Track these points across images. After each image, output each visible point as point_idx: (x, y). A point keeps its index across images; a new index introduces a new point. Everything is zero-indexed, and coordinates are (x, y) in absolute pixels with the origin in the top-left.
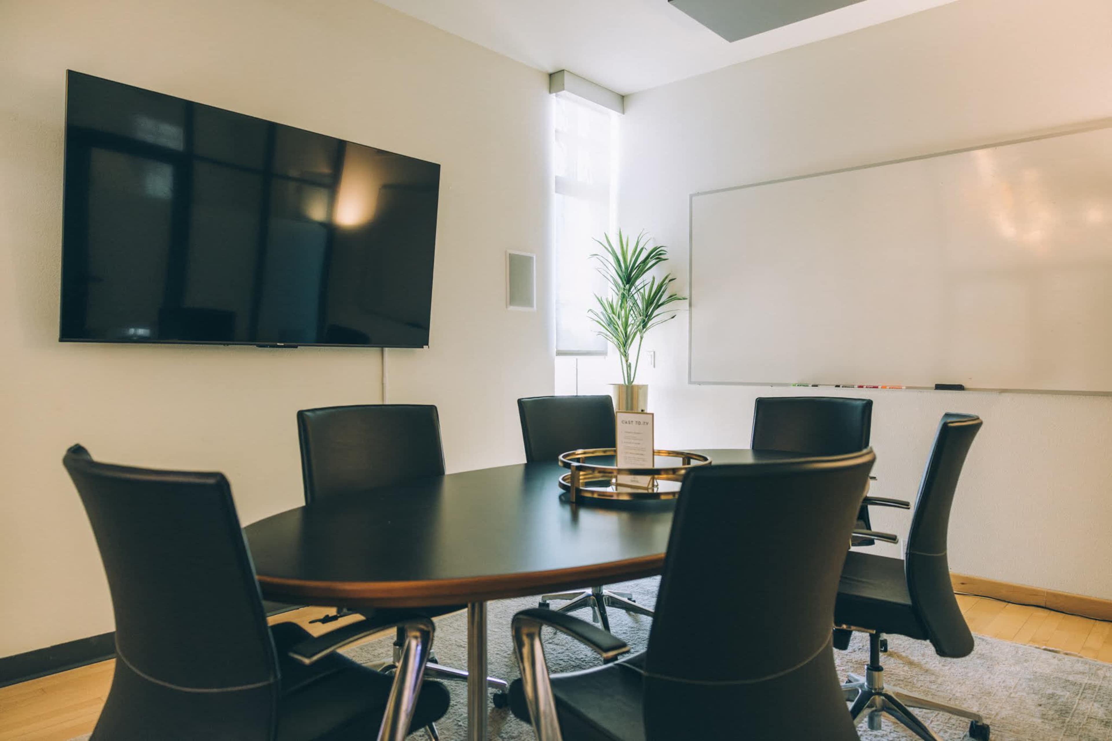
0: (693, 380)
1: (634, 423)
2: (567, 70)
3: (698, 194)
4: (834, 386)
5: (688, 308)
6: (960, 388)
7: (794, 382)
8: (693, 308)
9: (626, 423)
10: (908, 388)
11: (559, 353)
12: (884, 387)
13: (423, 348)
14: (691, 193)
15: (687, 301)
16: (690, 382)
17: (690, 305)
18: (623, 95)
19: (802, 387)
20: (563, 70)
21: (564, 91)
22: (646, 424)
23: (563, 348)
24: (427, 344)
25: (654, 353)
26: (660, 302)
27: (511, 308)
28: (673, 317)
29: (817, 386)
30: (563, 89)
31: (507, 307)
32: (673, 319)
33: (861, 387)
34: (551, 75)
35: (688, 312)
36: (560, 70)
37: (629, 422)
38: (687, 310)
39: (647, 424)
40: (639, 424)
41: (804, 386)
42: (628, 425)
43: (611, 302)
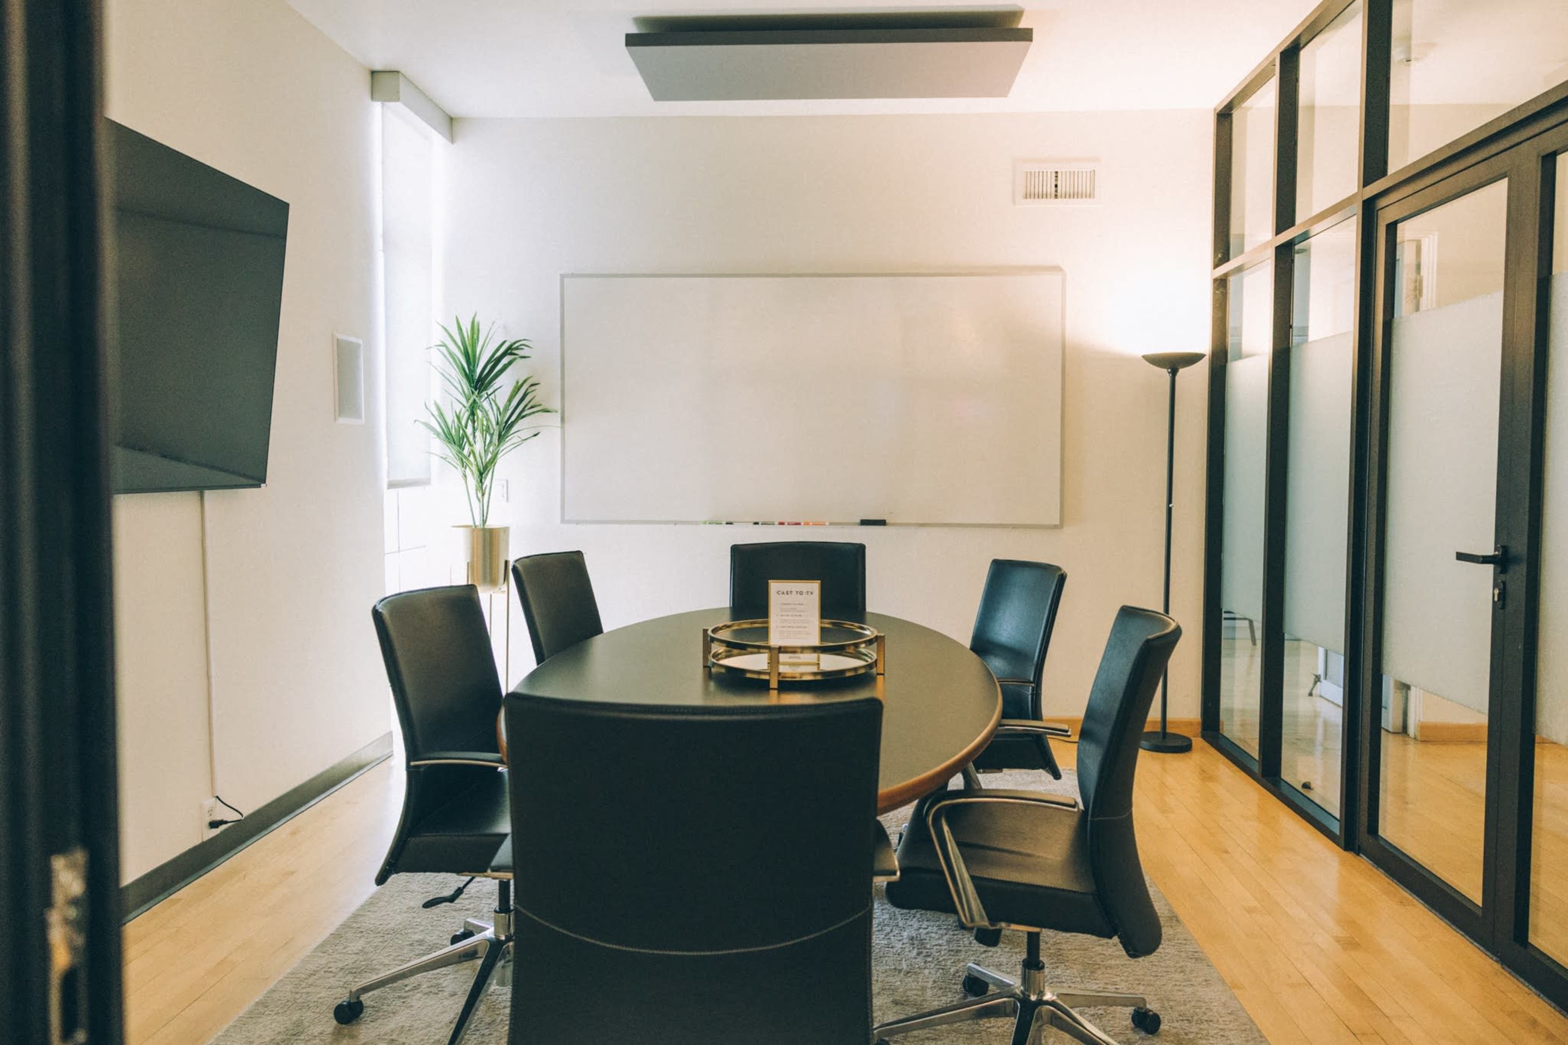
0: (567, 518)
1: (794, 593)
2: (403, 72)
3: (573, 275)
4: (752, 524)
5: (559, 424)
6: (882, 523)
7: (704, 519)
8: (566, 426)
9: (783, 593)
10: (831, 524)
11: (392, 485)
12: (807, 524)
13: (260, 487)
14: (562, 272)
15: (559, 415)
16: (563, 521)
17: (563, 420)
18: (453, 116)
19: (715, 525)
20: (398, 72)
21: (398, 103)
22: (809, 593)
23: (399, 477)
24: (264, 482)
25: (507, 481)
26: (524, 414)
27: (342, 421)
28: (535, 435)
29: (731, 523)
30: (398, 100)
31: (335, 419)
32: (534, 438)
33: (782, 524)
34: (373, 73)
35: (559, 429)
36: (393, 69)
37: (787, 592)
38: (558, 427)
39: (812, 593)
40: (802, 594)
41: (717, 524)
42: (786, 596)
43: (458, 413)
